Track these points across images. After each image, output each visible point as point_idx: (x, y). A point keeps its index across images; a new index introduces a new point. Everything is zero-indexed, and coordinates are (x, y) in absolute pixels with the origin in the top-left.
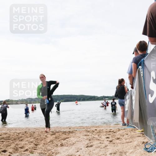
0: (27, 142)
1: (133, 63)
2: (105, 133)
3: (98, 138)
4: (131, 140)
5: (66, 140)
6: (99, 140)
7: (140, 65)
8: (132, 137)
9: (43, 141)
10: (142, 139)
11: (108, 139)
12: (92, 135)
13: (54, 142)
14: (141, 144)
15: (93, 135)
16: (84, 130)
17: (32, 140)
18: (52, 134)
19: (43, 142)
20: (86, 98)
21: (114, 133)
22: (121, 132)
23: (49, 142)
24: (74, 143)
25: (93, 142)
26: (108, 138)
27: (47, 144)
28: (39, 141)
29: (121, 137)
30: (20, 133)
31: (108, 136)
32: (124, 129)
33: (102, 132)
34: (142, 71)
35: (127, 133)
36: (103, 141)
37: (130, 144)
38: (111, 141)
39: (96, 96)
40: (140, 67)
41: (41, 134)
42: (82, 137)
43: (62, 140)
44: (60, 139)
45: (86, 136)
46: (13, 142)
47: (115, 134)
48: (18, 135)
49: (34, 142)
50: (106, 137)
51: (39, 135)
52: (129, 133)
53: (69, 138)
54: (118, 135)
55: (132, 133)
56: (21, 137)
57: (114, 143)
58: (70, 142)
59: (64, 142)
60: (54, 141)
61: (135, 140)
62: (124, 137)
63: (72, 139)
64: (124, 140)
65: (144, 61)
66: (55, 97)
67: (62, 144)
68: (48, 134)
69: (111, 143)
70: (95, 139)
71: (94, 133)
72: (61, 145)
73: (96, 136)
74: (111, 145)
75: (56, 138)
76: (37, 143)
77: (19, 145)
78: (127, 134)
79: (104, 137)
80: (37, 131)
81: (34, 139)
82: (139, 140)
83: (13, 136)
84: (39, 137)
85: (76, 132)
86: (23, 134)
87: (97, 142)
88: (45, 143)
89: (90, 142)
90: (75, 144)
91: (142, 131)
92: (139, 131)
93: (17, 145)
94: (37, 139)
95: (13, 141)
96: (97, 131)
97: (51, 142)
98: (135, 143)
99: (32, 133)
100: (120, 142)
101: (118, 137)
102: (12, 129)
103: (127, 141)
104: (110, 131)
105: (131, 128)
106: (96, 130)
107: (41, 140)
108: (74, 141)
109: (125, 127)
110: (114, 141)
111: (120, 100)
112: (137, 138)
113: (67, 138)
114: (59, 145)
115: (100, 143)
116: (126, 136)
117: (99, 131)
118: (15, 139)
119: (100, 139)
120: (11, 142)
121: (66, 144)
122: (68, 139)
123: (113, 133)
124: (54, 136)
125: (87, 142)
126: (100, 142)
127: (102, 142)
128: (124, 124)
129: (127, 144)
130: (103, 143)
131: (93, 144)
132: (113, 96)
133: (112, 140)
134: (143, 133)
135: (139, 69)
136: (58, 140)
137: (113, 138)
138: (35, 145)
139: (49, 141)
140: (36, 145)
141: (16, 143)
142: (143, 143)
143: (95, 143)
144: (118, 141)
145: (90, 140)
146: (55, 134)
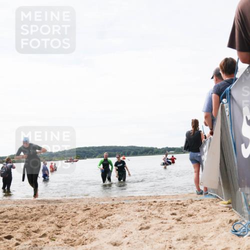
0: (45, 223)
1: (213, 95)
2: (170, 207)
3: (159, 215)
4: (211, 217)
5: (108, 218)
6: (159, 217)
7: (224, 97)
8: (212, 213)
9: (70, 220)
10: (228, 216)
11: (174, 216)
12: (149, 210)
13: (87, 222)
14: (226, 224)
15: (151, 209)
16: (136, 201)
17: (53, 219)
18: (85, 209)
19: (71, 223)
20: (139, 152)
21: (184, 207)
22: (195, 205)
23: (81, 222)
24: (120, 222)
25: (150, 221)
26: (173, 214)
27: (76, 225)
28: (63, 221)
29: (195, 213)
30: (34, 208)
31: (174, 211)
32: (200, 200)
33: (164, 205)
34: (227, 107)
35: (204, 207)
36: (167, 219)
37: (210, 223)
38: (179, 220)
39: (155, 147)
40: (224, 100)
41: (67, 209)
42: (132, 213)
43: (101, 219)
44: (97, 217)
45: (139, 211)
46: (23, 223)
47: (186, 207)
48: (30, 211)
49: (56, 222)
50: (171, 212)
51: (63, 211)
52: (208, 207)
53: (111, 215)
54: (190, 209)
55: (213, 206)
56: (36, 214)
57: (184, 223)
58: (114, 222)
59: (103, 221)
60: (89, 221)
61: (217, 216)
62: (200, 212)
63: (117, 216)
64: (199, 217)
65: (230, 90)
66: (90, 150)
67: (101, 224)
68: (78, 210)
69: (179, 222)
70: (153, 216)
71: (152, 207)
72: (99, 226)
73: (156, 212)
74: (180, 225)
75: (91, 215)
76: (61, 224)
77: (32, 227)
78: (205, 209)
79: (167, 213)
80: (61, 204)
81: (56, 218)
82: (225, 218)
83: (23, 213)
84: (64, 215)
85: (124, 205)
86: (39, 210)
87: (157, 220)
88: (74, 224)
89: (146, 221)
90: (121, 225)
91: (229, 204)
92: (223, 203)
93: (29, 227)
94: (61, 217)
95: (23, 221)
96: (157, 204)
97: (84, 223)
98: (217, 222)
99: (53, 208)
100: (193, 220)
101: (191, 212)
102: (21, 202)
103: (205, 219)
104: (177, 204)
105: (211, 198)
106: (155, 202)
107: (67, 219)
108: (121, 220)
109: (202, 197)
110: (183, 220)
111: (193, 153)
112: (221, 214)
113: (109, 216)
114: (96, 226)
115: (162, 223)
116: (203, 212)
117: (160, 204)
118: (25, 218)
119: (162, 216)
120: (20, 222)
121: (107, 224)
122: (111, 217)
123: (182, 206)
124: (88, 212)
125: (142, 221)
126: (162, 221)
127: (165, 221)
128: (200, 193)
129: (204, 224)
130: (166, 223)
131: (150, 224)
132: (182, 147)
133: (181, 218)
134: (231, 205)
135: (223, 103)
136: (94, 218)
137: (182, 215)
138: (58, 226)
139: (80, 220)
140: (60, 227)
141: (27, 224)
142: (231, 221)
143: (154, 223)
144: (190, 219)
145: (145, 218)
146: (89, 209)
